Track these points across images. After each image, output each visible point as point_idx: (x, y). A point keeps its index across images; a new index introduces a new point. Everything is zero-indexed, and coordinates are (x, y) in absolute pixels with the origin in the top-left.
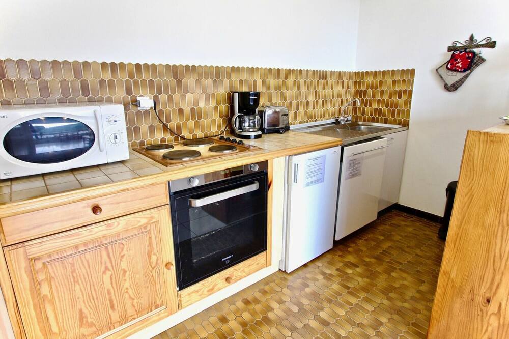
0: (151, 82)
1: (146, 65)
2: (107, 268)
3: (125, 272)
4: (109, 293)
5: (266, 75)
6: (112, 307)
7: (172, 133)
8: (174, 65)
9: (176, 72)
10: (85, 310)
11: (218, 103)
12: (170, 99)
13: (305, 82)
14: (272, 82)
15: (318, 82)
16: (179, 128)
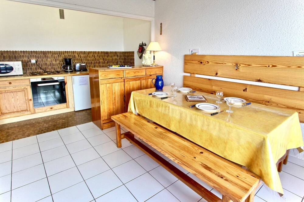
0: (36, 56)
1: (34, 51)
2: (13, 97)
3: (18, 99)
4: (13, 103)
5: (79, 54)
6: (14, 107)
7: (43, 70)
8: (43, 51)
9: (44, 53)
10: (7, 106)
11: (60, 62)
12: (42, 60)
13: (98, 55)
14: (82, 55)
15: (104, 55)
16: (46, 68)
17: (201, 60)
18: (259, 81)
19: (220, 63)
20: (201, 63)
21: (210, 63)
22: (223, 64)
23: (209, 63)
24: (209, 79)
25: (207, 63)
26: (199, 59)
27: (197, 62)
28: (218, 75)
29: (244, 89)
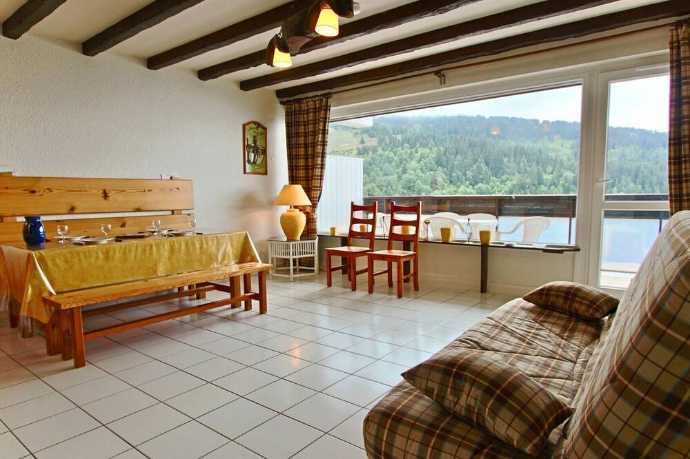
17: (31, 187)
18: (138, 210)
19: (75, 191)
20: (33, 192)
21: (55, 192)
22: (81, 191)
23: (51, 191)
24: (58, 221)
25: (47, 191)
26: (27, 184)
27: (20, 191)
28: (75, 211)
29: (121, 224)
